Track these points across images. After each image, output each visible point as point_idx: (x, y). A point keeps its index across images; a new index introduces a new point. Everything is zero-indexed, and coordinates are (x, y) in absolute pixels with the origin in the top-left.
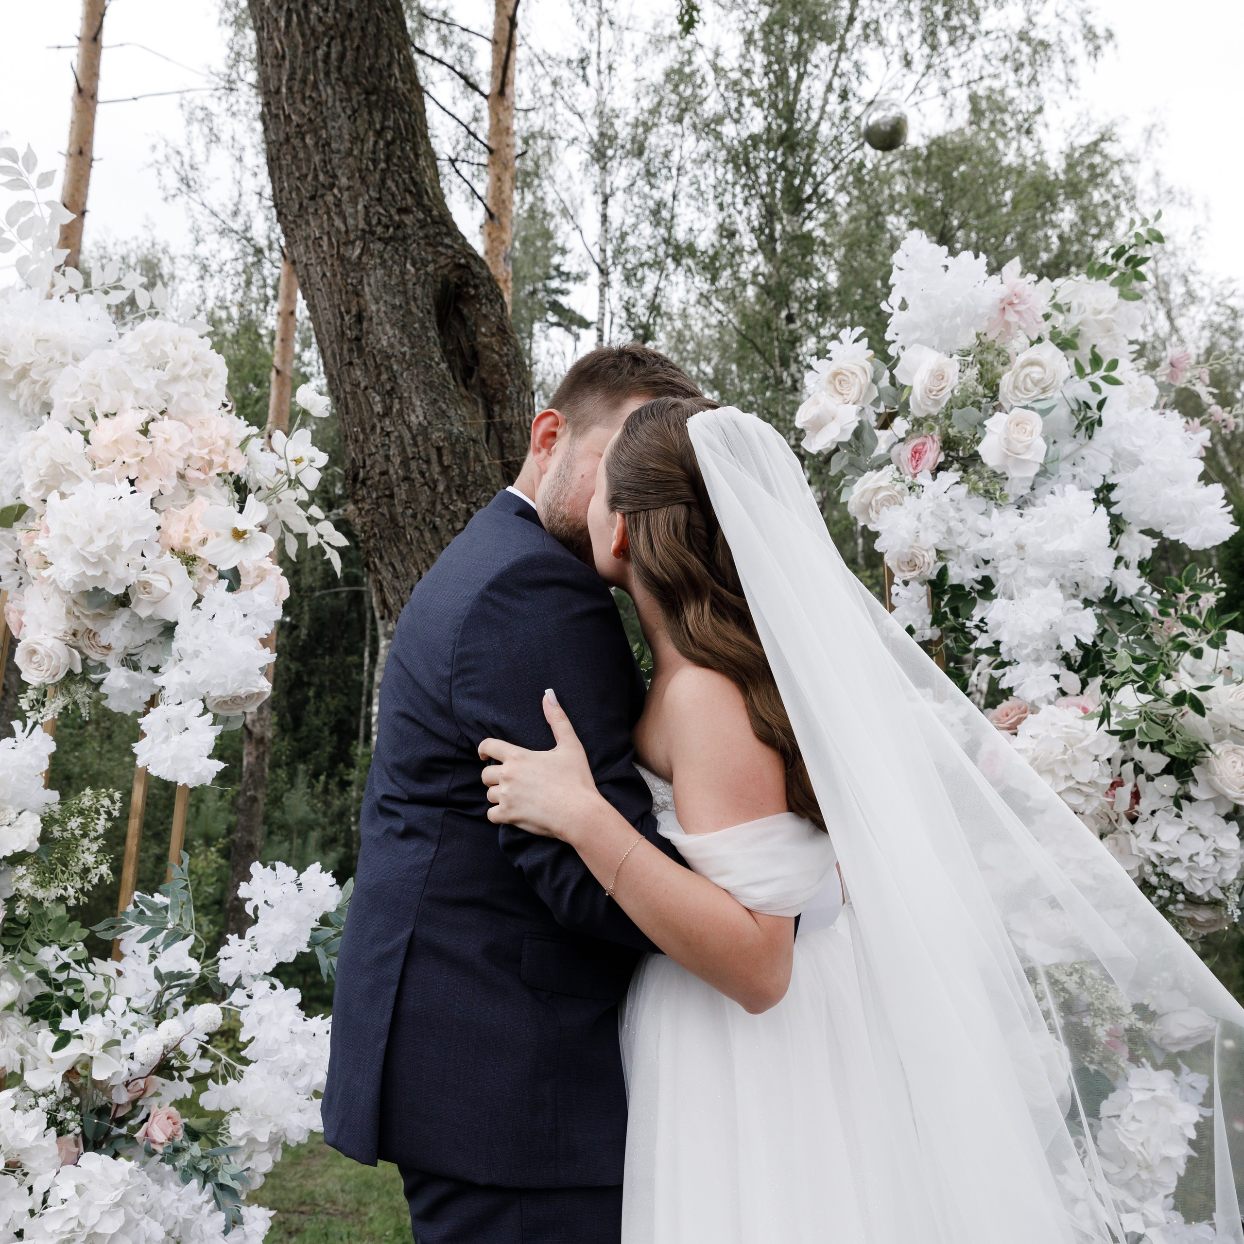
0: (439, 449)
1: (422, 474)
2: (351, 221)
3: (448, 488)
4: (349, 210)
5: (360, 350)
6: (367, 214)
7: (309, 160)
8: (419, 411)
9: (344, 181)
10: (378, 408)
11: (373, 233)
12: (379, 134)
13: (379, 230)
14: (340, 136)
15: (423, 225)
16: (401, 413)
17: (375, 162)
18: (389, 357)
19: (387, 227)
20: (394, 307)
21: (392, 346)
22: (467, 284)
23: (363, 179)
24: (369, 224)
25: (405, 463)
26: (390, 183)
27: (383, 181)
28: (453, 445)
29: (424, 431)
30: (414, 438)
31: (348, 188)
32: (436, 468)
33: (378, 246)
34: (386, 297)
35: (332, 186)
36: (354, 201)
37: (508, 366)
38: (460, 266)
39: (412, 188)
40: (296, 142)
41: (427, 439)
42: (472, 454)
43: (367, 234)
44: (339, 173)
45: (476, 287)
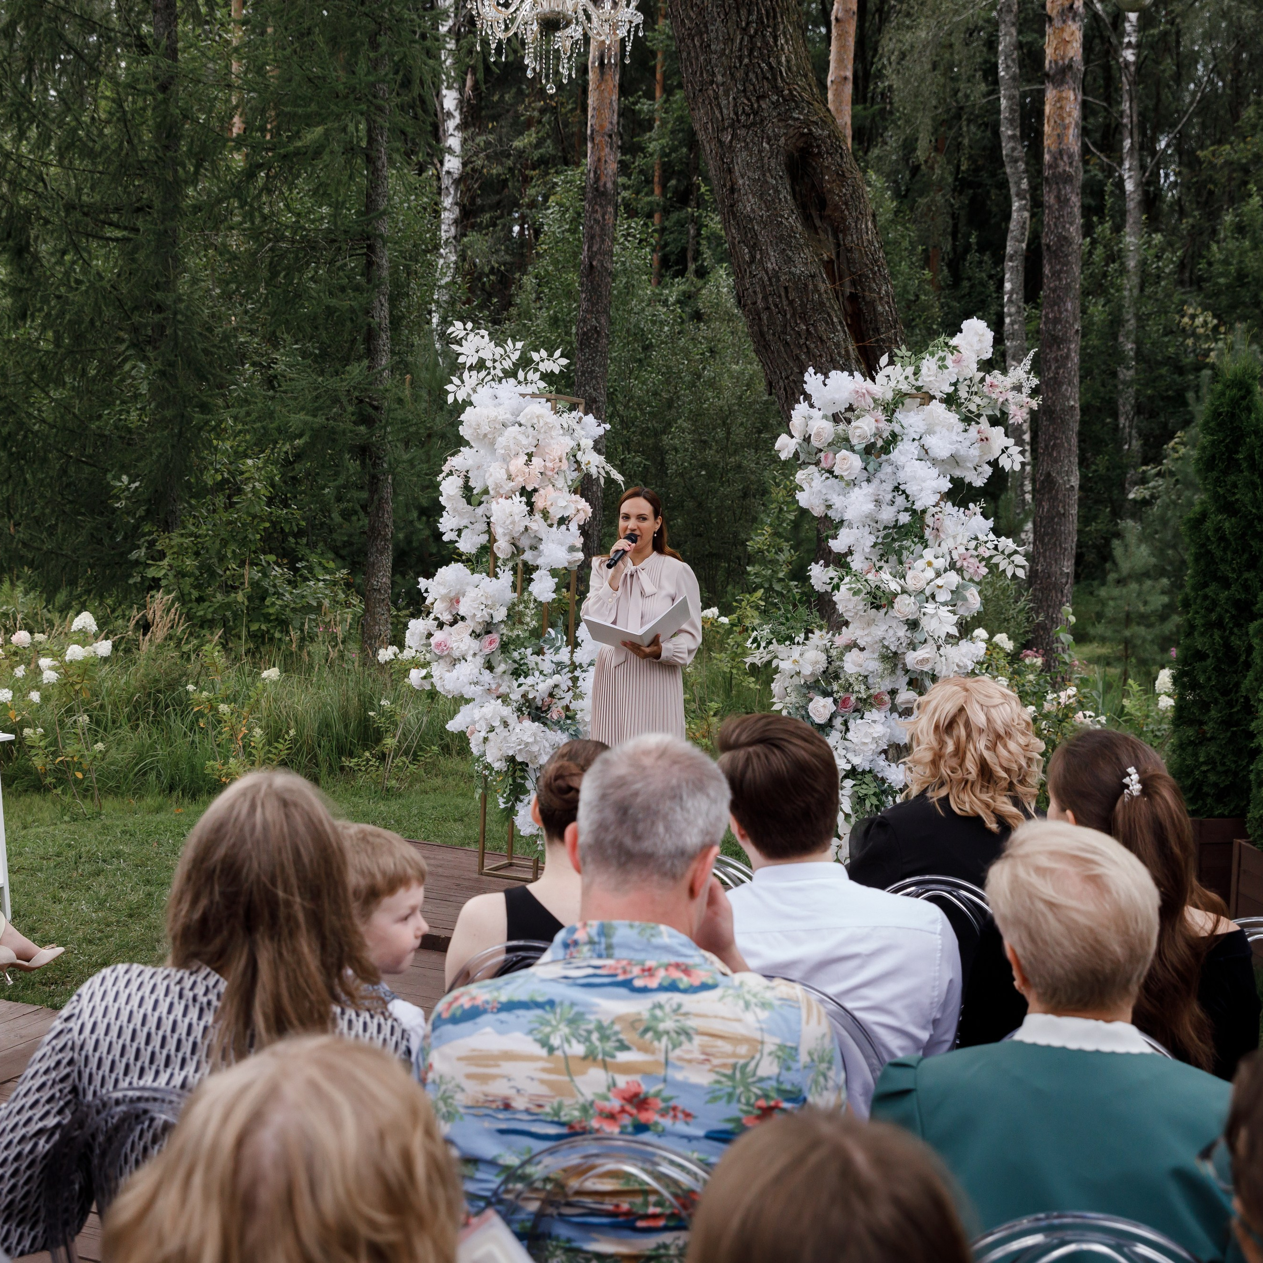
0: (786, 288)
1: (776, 306)
2: (725, 111)
3: (793, 315)
4: (724, 102)
5: (734, 214)
6: (735, 105)
7: (697, 59)
8: (773, 259)
9: (719, 79)
10: (747, 257)
11: (739, 121)
12: (745, 30)
13: (743, 118)
14: (717, 38)
15: (776, 105)
16: (761, 261)
17: (741, 59)
18: (751, 220)
19: (748, 115)
20: (754, 180)
21: (753, 210)
22: (812, 146)
23: (732, 74)
24: (736, 114)
25: (765, 298)
26: (751, 75)
27: (747, 75)
28: (795, 283)
29: (776, 274)
30: (770, 279)
31: (723, 84)
32: (785, 303)
33: (741, 132)
34: (750, 174)
35: (712, 82)
36: (727, 94)
37: (846, 204)
38: (803, 134)
39: (769, 75)
40: (689, 42)
41: (778, 280)
42: (811, 287)
43: (735, 124)
44: (716, 70)
45: (819, 146)
